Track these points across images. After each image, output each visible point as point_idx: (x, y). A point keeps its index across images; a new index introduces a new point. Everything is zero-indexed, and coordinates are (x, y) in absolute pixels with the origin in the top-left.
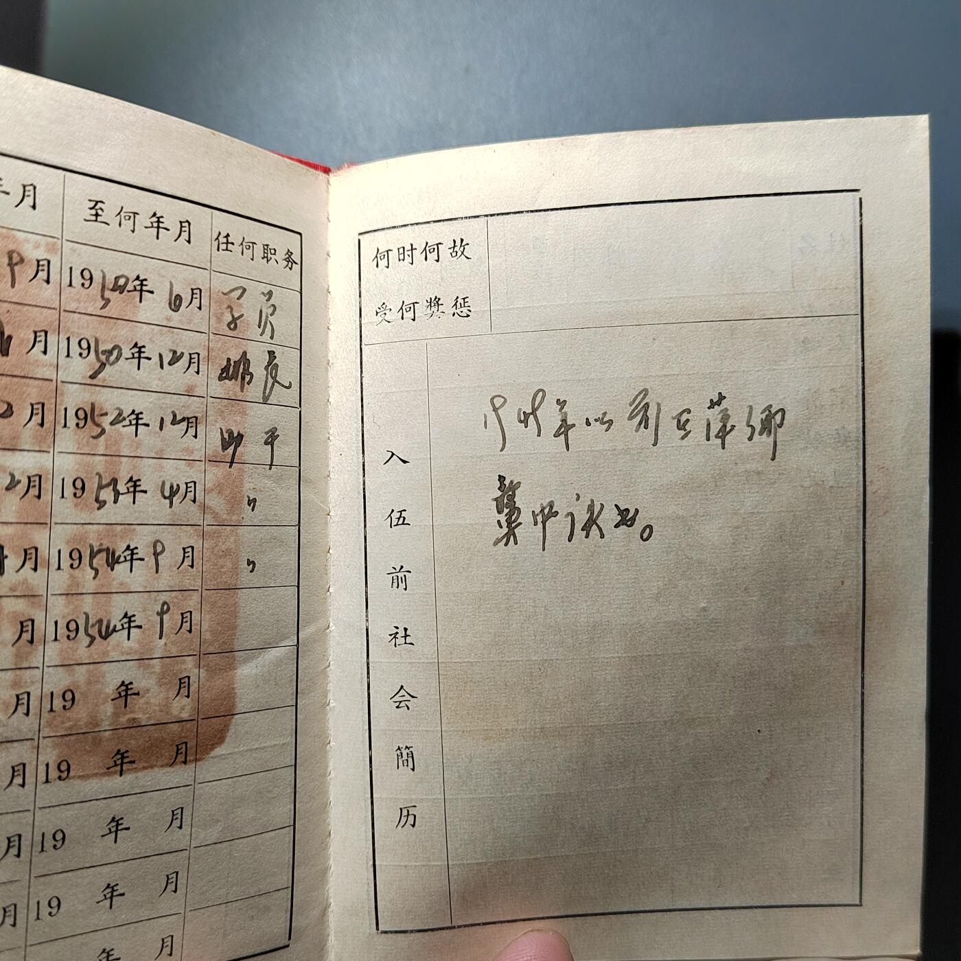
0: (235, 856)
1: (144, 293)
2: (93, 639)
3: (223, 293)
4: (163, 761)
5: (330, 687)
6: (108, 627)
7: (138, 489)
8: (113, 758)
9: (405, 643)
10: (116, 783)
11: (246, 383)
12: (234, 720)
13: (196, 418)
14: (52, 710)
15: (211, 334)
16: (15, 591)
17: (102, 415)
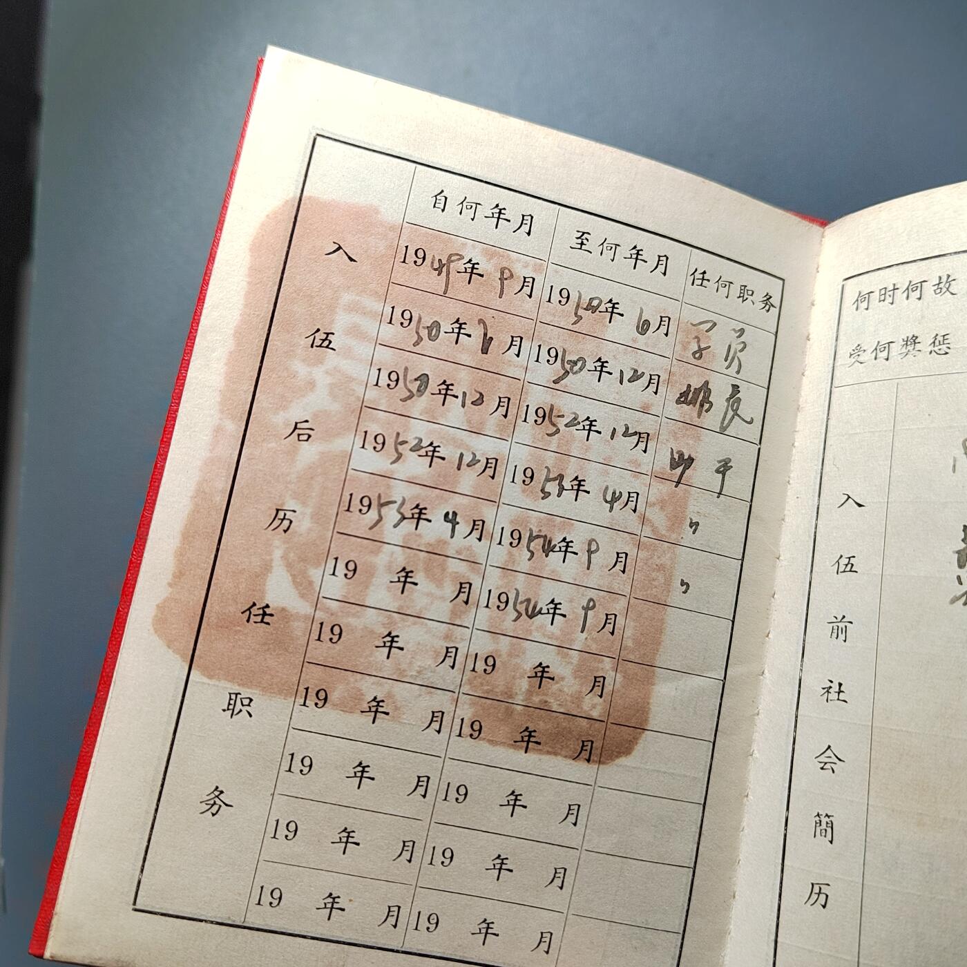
0: (626, 876)
1: (614, 314)
2: (520, 615)
3: (692, 324)
4: (567, 752)
5: (756, 736)
6: (535, 607)
7: (582, 488)
8: (521, 733)
9: (838, 699)
10: (519, 758)
11: (703, 411)
12: (644, 735)
13: (648, 435)
14: (474, 670)
15: (674, 359)
16: (460, 554)
17: (559, 416)
